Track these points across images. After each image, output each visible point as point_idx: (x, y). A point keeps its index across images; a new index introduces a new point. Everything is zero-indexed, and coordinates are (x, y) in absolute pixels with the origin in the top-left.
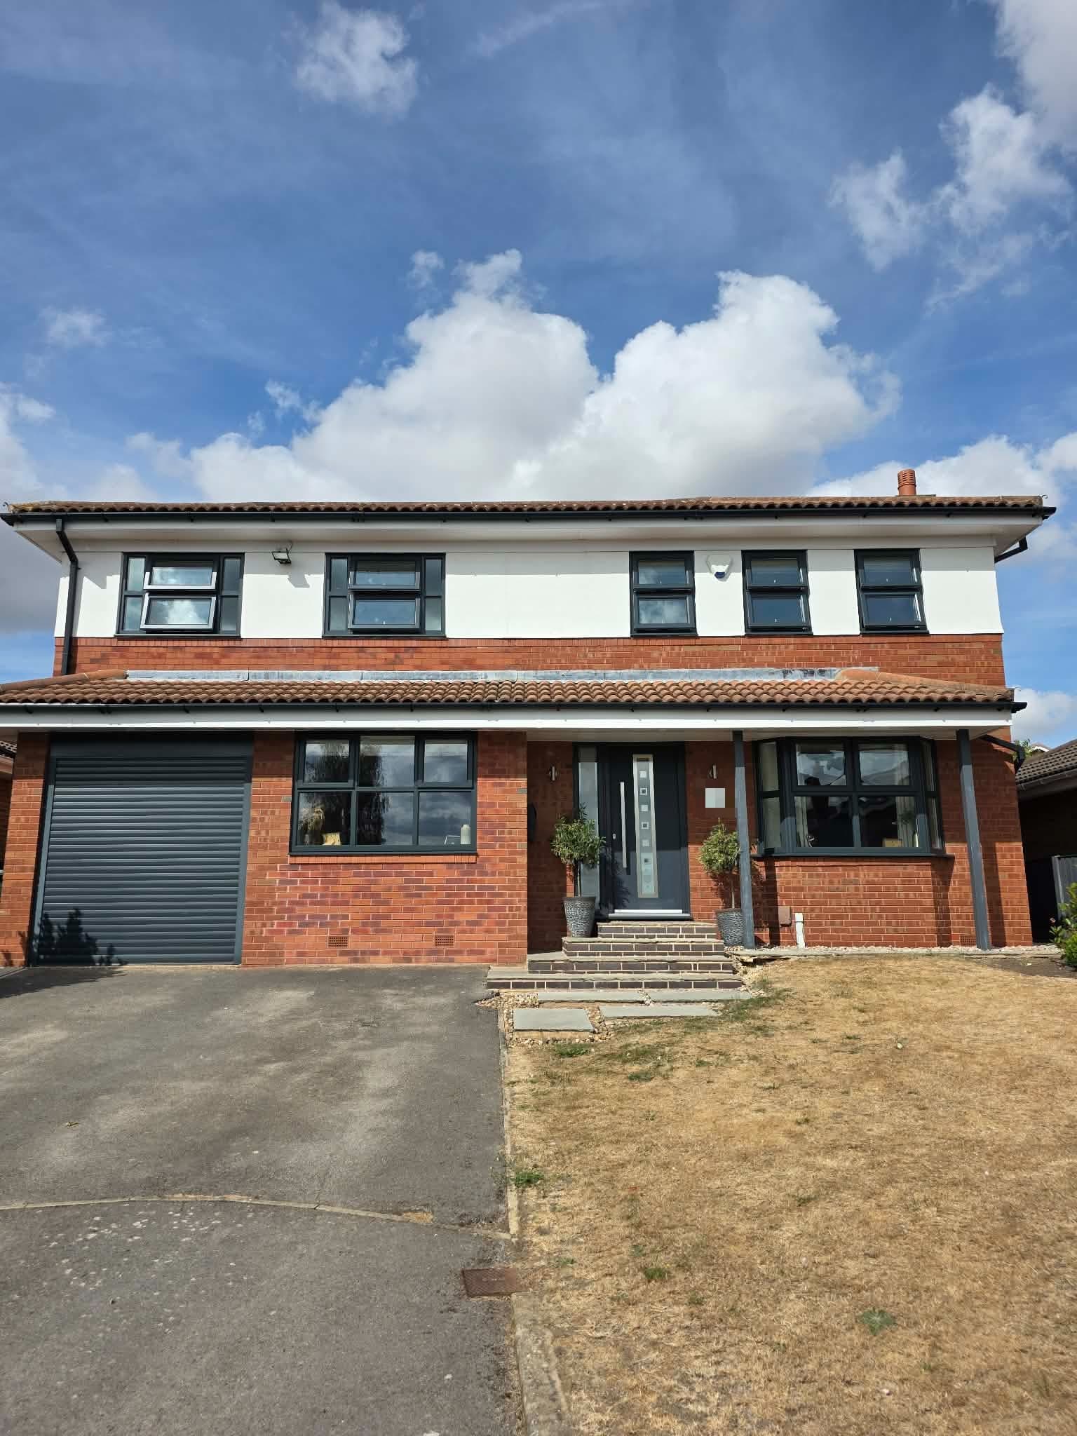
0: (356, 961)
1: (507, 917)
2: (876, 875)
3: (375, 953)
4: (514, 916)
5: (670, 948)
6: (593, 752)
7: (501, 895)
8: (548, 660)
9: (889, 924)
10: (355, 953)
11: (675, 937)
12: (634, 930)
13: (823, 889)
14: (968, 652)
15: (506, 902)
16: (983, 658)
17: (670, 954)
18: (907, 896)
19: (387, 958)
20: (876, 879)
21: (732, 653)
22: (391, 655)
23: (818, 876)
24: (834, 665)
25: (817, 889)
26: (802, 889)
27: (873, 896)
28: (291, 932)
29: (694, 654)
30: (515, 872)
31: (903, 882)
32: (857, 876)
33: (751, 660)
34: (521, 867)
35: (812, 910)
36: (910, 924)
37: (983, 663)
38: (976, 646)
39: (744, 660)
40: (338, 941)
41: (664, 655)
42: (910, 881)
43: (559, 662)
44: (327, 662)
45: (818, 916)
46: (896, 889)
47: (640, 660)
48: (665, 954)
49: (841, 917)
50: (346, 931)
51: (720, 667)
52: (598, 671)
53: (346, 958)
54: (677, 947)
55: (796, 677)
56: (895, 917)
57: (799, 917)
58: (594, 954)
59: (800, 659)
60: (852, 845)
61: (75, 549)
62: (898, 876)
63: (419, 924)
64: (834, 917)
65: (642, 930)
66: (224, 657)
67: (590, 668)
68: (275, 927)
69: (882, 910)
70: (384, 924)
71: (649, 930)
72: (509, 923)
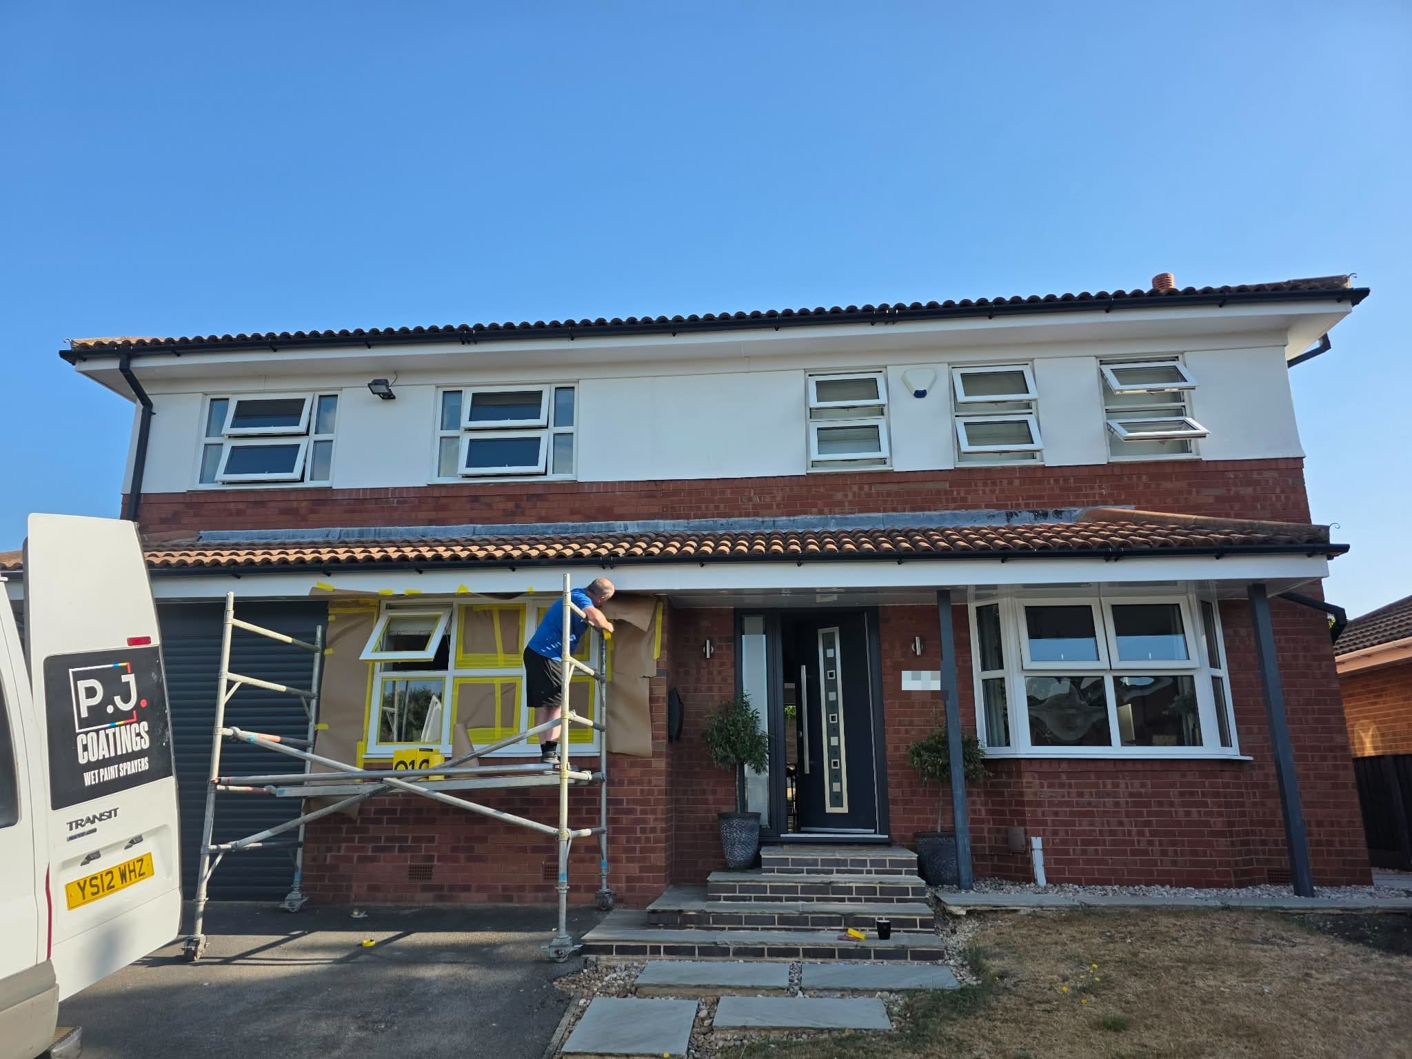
0: (441, 898)
1: (638, 840)
2: (1143, 785)
3: (466, 888)
4: (648, 840)
5: (848, 890)
6: (758, 622)
7: (630, 811)
8: (703, 506)
9: (1164, 853)
10: (440, 888)
11: (861, 872)
12: (805, 862)
13: (1068, 804)
14: (1257, 483)
15: (637, 821)
16: (1278, 491)
17: (850, 900)
18: (1188, 814)
19: (483, 896)
20: (1143, 790)
21: (938, 492)
22: (511, 505)
23: (1062, 785)
24: (1073, 504)
25: (1060, 804)
26: (1040, 804)
27: (1140, 814)
28: (361, 860)
29: (889, 494)
30: (650, 782)
31: (1182, 794)
32: (1116, 785)
33: (964, 499)
34: (658, 773)
35: (1055, 833)
36: (1195, 853)
37: (1278, 498)
38: (1267, 475)
39: (954, 500)
40: (420, 872)
41: (850, 497)
42: (1192, 794)
43: (717, 507)
44: (433, 515)
45: (1064, 842)
46: (1172, 804)
47: (820, 503)
48: (843, 900)
49: (1096, 843)
50: (431, 858)
51: (923, 509)
52: (767, 519)
53: (431, 895)
54: (860, 890)
55: (1024, 520)
56: (1173, 844)
57: (1037, 842)
58: (744, 899)
59: (1029, 497)
60: (1110, 744)
61: (147, 392)
62: (1173, 785)
63: (524, 850)
64: (1085, 843)
65: (815, 862)
66: (312, 511)
67: (756, 514)
68: (342, 853)
69: (1153, 834)
70: (479, 849)
71: (824, 862)
72: (641, 848)
